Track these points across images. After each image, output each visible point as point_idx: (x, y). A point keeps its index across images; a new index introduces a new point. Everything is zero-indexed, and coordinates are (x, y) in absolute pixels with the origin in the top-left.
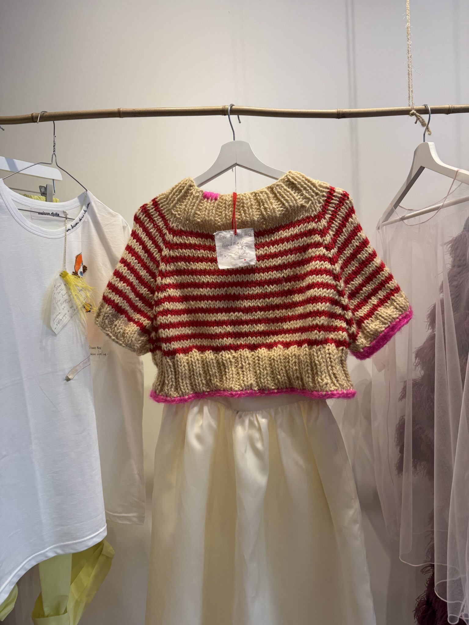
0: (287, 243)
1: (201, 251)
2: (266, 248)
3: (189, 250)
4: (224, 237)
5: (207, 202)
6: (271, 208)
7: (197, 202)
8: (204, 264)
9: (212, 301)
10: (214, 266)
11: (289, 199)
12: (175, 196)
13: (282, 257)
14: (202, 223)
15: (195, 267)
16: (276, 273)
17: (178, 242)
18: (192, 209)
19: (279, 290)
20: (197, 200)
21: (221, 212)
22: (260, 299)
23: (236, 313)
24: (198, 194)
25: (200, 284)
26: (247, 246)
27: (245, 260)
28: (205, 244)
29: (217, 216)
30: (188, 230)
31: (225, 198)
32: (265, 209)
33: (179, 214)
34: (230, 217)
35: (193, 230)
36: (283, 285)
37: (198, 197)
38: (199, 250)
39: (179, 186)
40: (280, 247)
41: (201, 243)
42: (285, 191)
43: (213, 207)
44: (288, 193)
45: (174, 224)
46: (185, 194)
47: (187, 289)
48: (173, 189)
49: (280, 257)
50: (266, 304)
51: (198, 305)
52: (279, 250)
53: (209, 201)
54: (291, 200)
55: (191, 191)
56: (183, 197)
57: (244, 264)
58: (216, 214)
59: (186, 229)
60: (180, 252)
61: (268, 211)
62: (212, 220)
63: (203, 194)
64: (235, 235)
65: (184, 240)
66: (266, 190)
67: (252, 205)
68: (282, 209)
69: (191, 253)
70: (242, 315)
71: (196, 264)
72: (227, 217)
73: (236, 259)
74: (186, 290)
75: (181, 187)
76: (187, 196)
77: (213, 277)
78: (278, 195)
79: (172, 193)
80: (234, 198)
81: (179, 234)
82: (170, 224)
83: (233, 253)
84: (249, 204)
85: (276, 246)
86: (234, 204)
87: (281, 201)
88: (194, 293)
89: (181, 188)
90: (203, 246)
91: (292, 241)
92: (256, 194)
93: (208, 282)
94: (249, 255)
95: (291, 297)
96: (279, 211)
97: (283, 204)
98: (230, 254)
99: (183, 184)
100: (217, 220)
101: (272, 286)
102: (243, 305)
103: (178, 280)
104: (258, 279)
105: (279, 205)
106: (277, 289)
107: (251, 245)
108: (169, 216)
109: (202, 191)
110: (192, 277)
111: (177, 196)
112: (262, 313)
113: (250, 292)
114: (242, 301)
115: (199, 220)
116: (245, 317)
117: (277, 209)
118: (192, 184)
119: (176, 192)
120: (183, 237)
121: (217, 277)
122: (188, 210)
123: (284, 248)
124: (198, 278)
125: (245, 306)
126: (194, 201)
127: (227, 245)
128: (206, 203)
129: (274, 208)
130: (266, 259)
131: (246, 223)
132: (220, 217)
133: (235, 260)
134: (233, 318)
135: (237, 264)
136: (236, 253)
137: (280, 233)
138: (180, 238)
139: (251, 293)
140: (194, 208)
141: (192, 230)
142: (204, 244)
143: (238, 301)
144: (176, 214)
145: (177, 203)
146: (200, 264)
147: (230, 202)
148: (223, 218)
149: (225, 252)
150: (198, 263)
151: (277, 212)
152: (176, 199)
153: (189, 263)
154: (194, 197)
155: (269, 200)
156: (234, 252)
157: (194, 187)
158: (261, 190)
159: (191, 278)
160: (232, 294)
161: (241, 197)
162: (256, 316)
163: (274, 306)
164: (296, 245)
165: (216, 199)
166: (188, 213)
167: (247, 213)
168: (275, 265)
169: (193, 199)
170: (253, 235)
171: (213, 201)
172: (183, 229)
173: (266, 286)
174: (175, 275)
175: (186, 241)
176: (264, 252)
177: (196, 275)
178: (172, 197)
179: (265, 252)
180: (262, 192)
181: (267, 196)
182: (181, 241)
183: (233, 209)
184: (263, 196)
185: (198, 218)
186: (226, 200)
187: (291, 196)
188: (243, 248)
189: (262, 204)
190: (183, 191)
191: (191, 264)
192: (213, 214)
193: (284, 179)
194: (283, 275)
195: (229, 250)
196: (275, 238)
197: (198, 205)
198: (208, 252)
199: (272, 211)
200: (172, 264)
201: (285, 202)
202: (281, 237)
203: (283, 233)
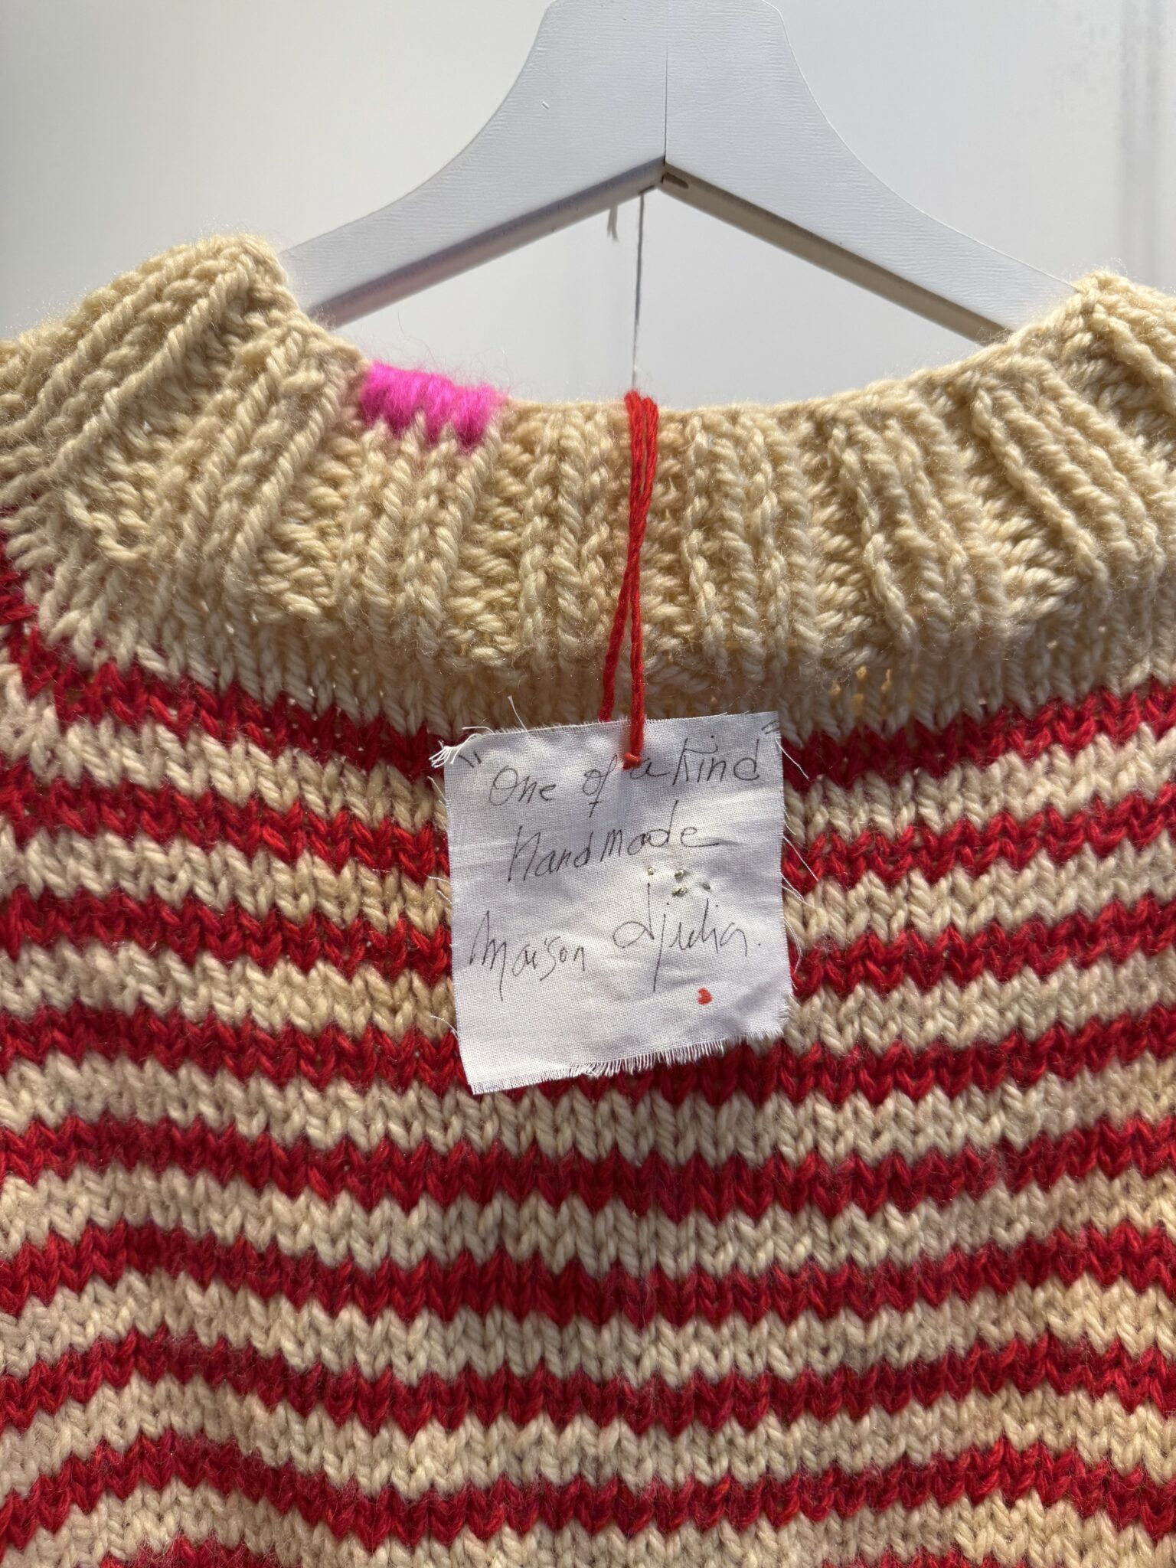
0: (1060, 860)
1: (304, 864)
2: (870, 884)
3: (195, 853)
4: (534, 790)
5: (390, 452)
6: (959, 559)
7: (302, 441)
8: (326, 980)
9: (370, 1320)
10: (408, 1007)
11: (1106, 500)
12: (102, 375)
13: (1004, 977)
14: (328, 629)
15: (240, 1002)
16: (944, 1108)
17: (102, 775)
18: (247, 497)
19: (956, 1247)
20: (301, 426)
21: (512, 555)
22: (789, 1318)
23: (580, 1429)
24: (315, 376)
25: (270, 1154)
26: (718, 868)
27: (705, 998)
28: (345, 807)
29: (470, 581)
30: (201, 673)
31: (549, 434)
32: (905, 559)
33: (127, 536)
34: (593, 604)
35: (250, 684)
36: (986, 1202)
37: (307, 399)
38: (290, 858)
39: (142, 290)
40: (994, 890)
41: (313, 798)
42: (1077, 436)
43: (442, 504)
44: (1099, 453)
45: (72, 616)
46: (198, 368)
47: (158, 1178)
48: (94, 311)
49: (991, 981)
50: (834, 1357)
51: (245, 1323)
52: (983, 913)
53: (410, 445)
54: (1124, 511)
55: (250, 346)
56: (176, 392)
57: (691, 1032)
58: (468, 564)
59: (185, 671)
60: (116, 863)
61: (931, 586)
62: (424, 613)
63: (352, 385)
64: (629, 765)
65: (156, 760)
66: (912, 401)
67: (789, 513)
68: (1040, 574)
69: (214, 882)
70: (630, 1445)
71: (255, 974)
72: (567, 602)
73: (625, 988)
74: (148, 1182)
75: (157, 295)
76: (214, 384)
77: (392, 1101)
78: (1014, 451)
79: (83, 345)
80: (636, 443)
81: (120, 705)
82: (45, 613)
83: (598, 933)
84: (769, 504)
85: (961, 877)
86: (639, 498)
87: (1038, 515)
88: (215, 1216)
89: (156, 308)
90: (323, 828)
91: (1103, 852)
92: (822, 427)
93: (347, 1142)
94: (734, 946)
95: (1041, 1296)
96: (1015, 589)
97: (1055, 537)
98: (571, 939)
99: (184, 275)
100: (467, 621)
101: (906, 1209)
102: (647, 1364)
103: (82, 1091)
104: (787, 1150)
105: (1016, 538)
106: (940, 1235)
107: (758, 856)
108: (44, 542)
109: (350, 359)
110: (204, 1087)
111: (122, 369)
112: (802, 1428)
113: (707, 1260)
114: (640, 1326)
115: (302, 604)
116: (649, 1466)
117: (1009, 575)
118: (265, 287)
119: (117, 335)
120: (146, 730)
121: (430, 1102)
122: (213, 501)
123: (1029, 904)
124: (261, 1101)
125: (657, 1376)
126: (273, 427)
127: (555, 861)
128: (376, 458)
129: (977, 564)
130: (869, 979)
131: (723, 666)
132: (497, 593)
133: (620, 997)
134: (552, 1474)
135: (630, 1040)
136: (631, 933)
137: (996, 770)
138: (127, 735)
139: (720, 1262)
140: (269, 489)
141: (236, 685)
142: (336, 806)
143: (599, 1322)
144: (97, 532)
145: (115, 436)
146: (287, 981)
147: (595, 468)
148: (530, 610)
149: (528, 922)
150: (266, 967)
151: (1000, 595)
152: (112, 396)
153: (189, 962)
154: (273, 397)
155: (941, 488)
156: (607, 921)
157: (275, 313)
158: (872, 401)
159: (194, 1090)
160: (558, 1262)
161: (702, 439)
162: (749, 1460)
163: (900, 1374)
164: (1133, 891)
165: (470, 436)
166: (204, 530)
167: (742, 584)
168: (941, 1040)
169: (261, 417)
170: (778, 772)
171: (447, 446)
172: (154, 664)
173: (854, 1214)
174: (55, 1046)
175: (176, 773)
176: (848, 919)
177: (242, 1075)
178: (75, 379)
179: (861, 919)
180: (877, 418)
181: (926, 450)
182: (132, 761)
183: (622, 538)
184: (894, 448)
185: (301, 586)
186: (562, 453)
187: (1121, 482)
188: (687, 883)
189: (874, 514)
190: (175, 335)
191: (207, 977)
192: (436, 565)
193: (1062, 338)
194: (997, 1122)
195: (568, 896)
196: (955, 808)
197: (308, 468)
198: (370, 880)
199: (966, 589)
200: (40, 956)
201: (1069, 519)
202: (1006, 812)
203: (1022, 775)
